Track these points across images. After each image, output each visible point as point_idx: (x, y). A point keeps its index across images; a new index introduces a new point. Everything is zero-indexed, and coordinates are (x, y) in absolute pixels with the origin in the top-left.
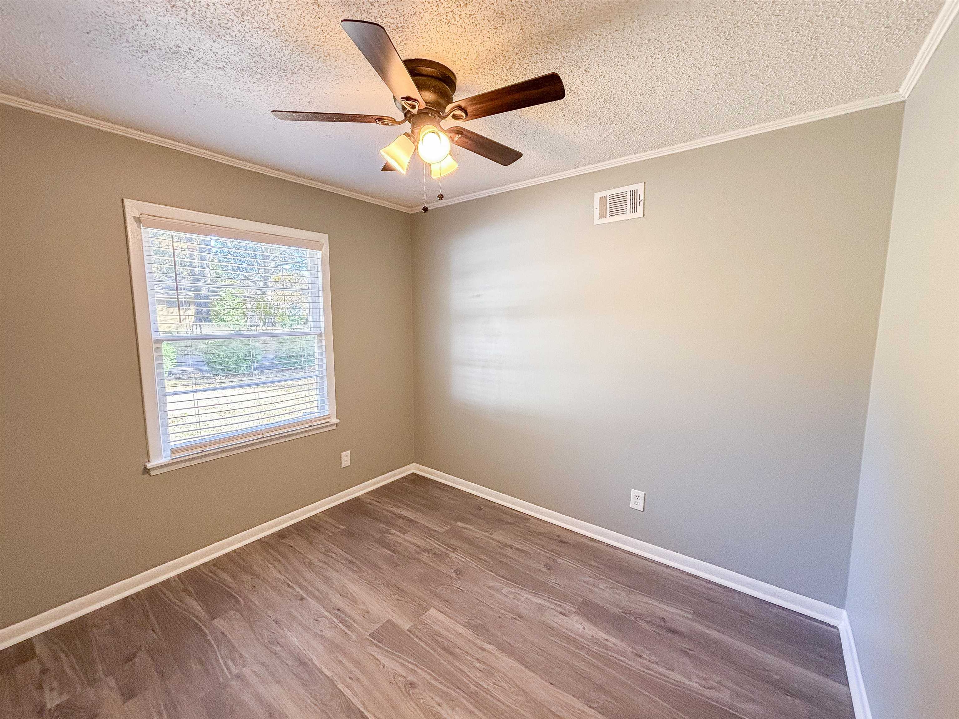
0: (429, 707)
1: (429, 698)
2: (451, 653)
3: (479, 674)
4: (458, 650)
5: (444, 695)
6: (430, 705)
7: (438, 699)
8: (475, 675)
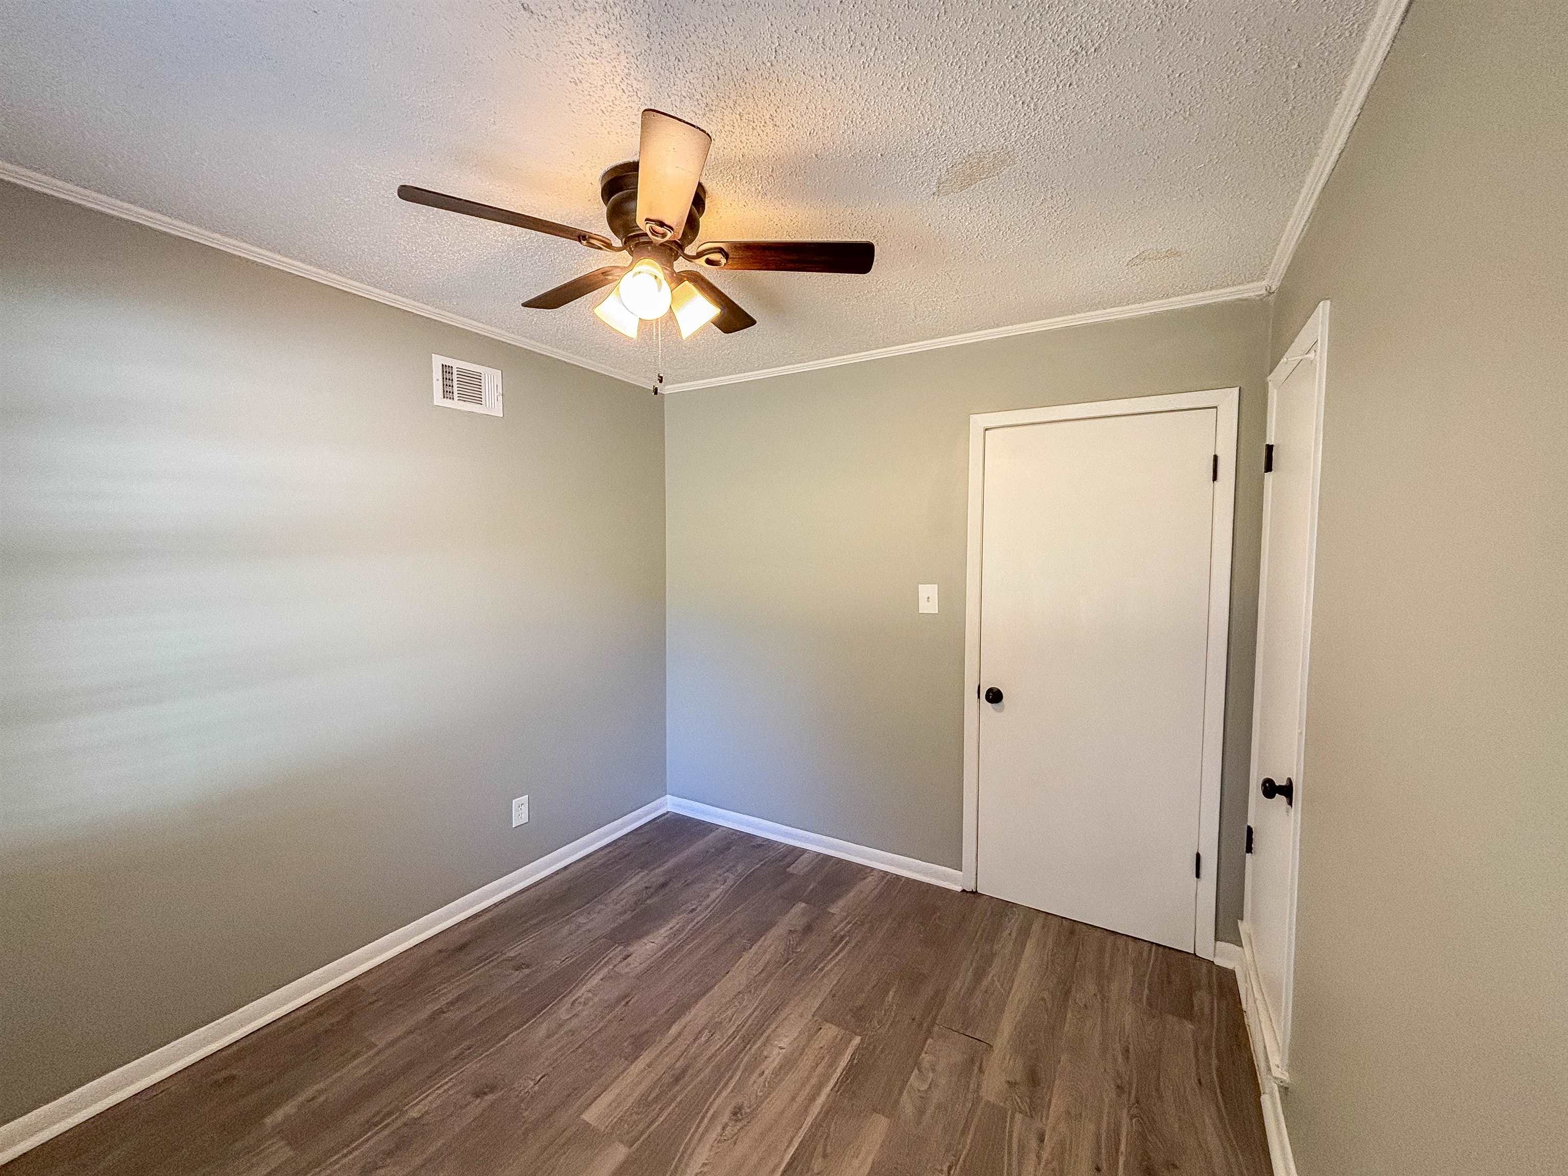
0: (766, 1083)
1: (755, 1087)
2: (684, 1071)
3: (717, 1036)
4: (678, 1065)
5: (750, 1069)
6: (764, 1083)
7: (756, 1075)
8: (718, 1041)
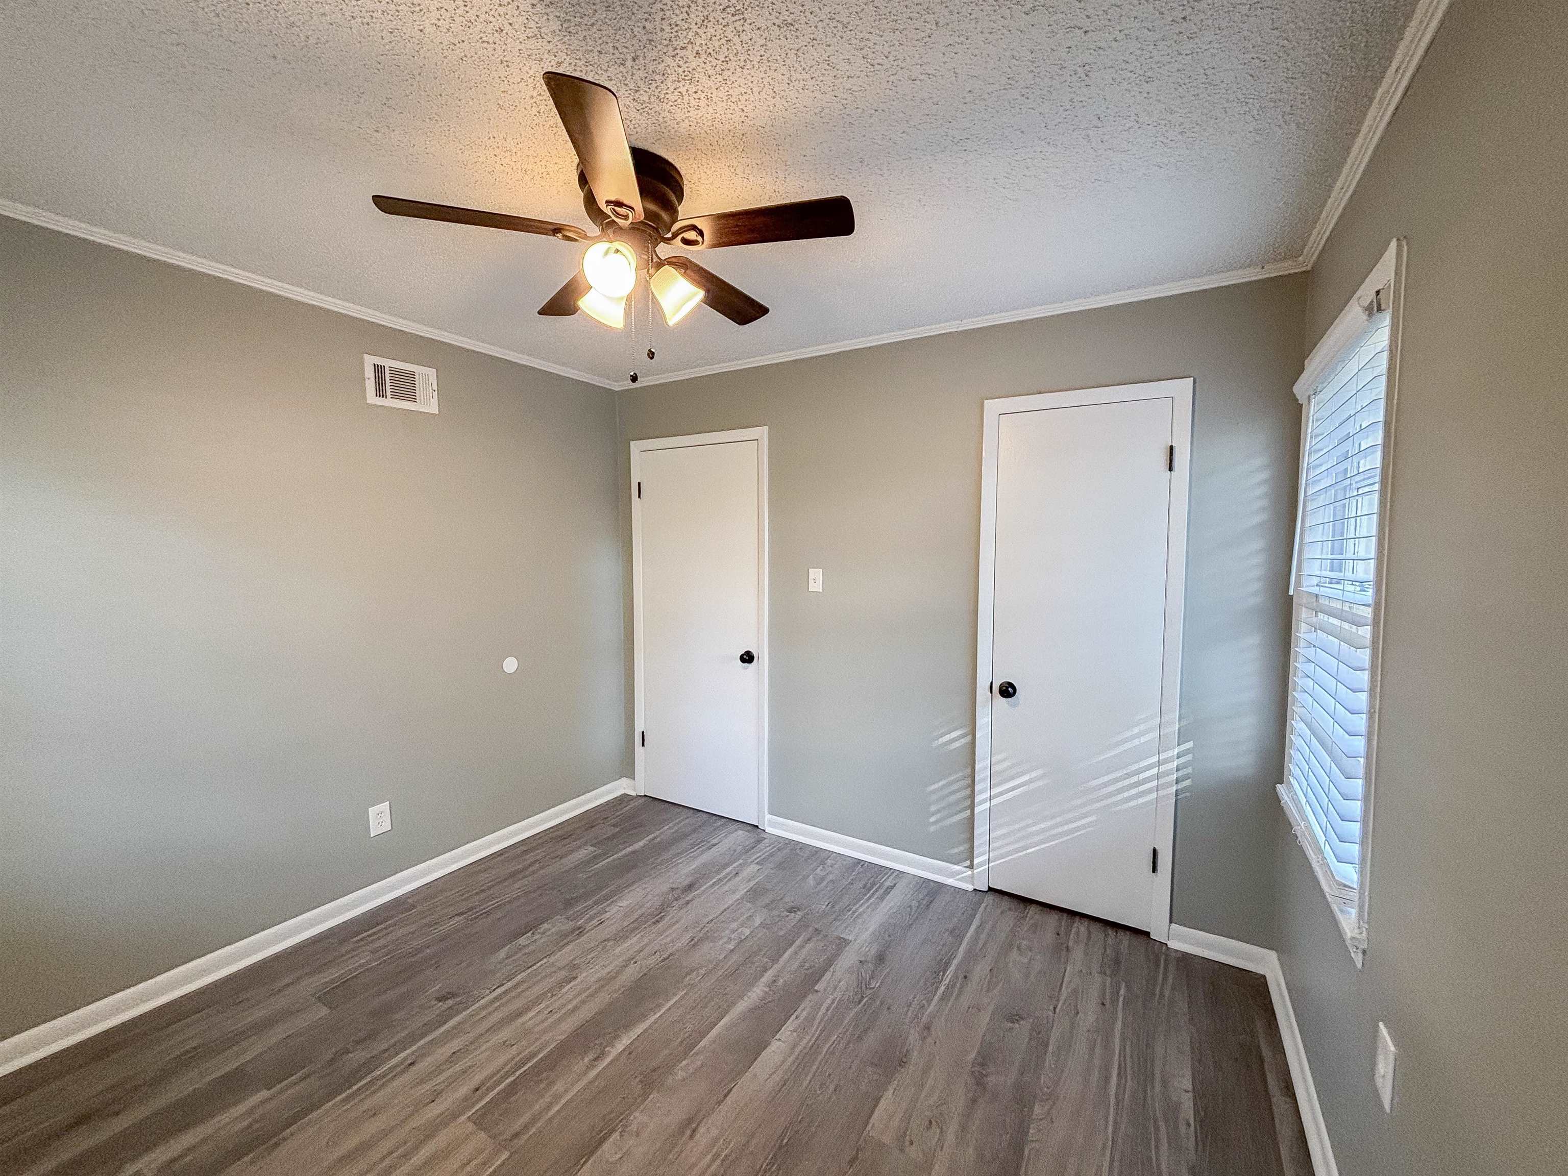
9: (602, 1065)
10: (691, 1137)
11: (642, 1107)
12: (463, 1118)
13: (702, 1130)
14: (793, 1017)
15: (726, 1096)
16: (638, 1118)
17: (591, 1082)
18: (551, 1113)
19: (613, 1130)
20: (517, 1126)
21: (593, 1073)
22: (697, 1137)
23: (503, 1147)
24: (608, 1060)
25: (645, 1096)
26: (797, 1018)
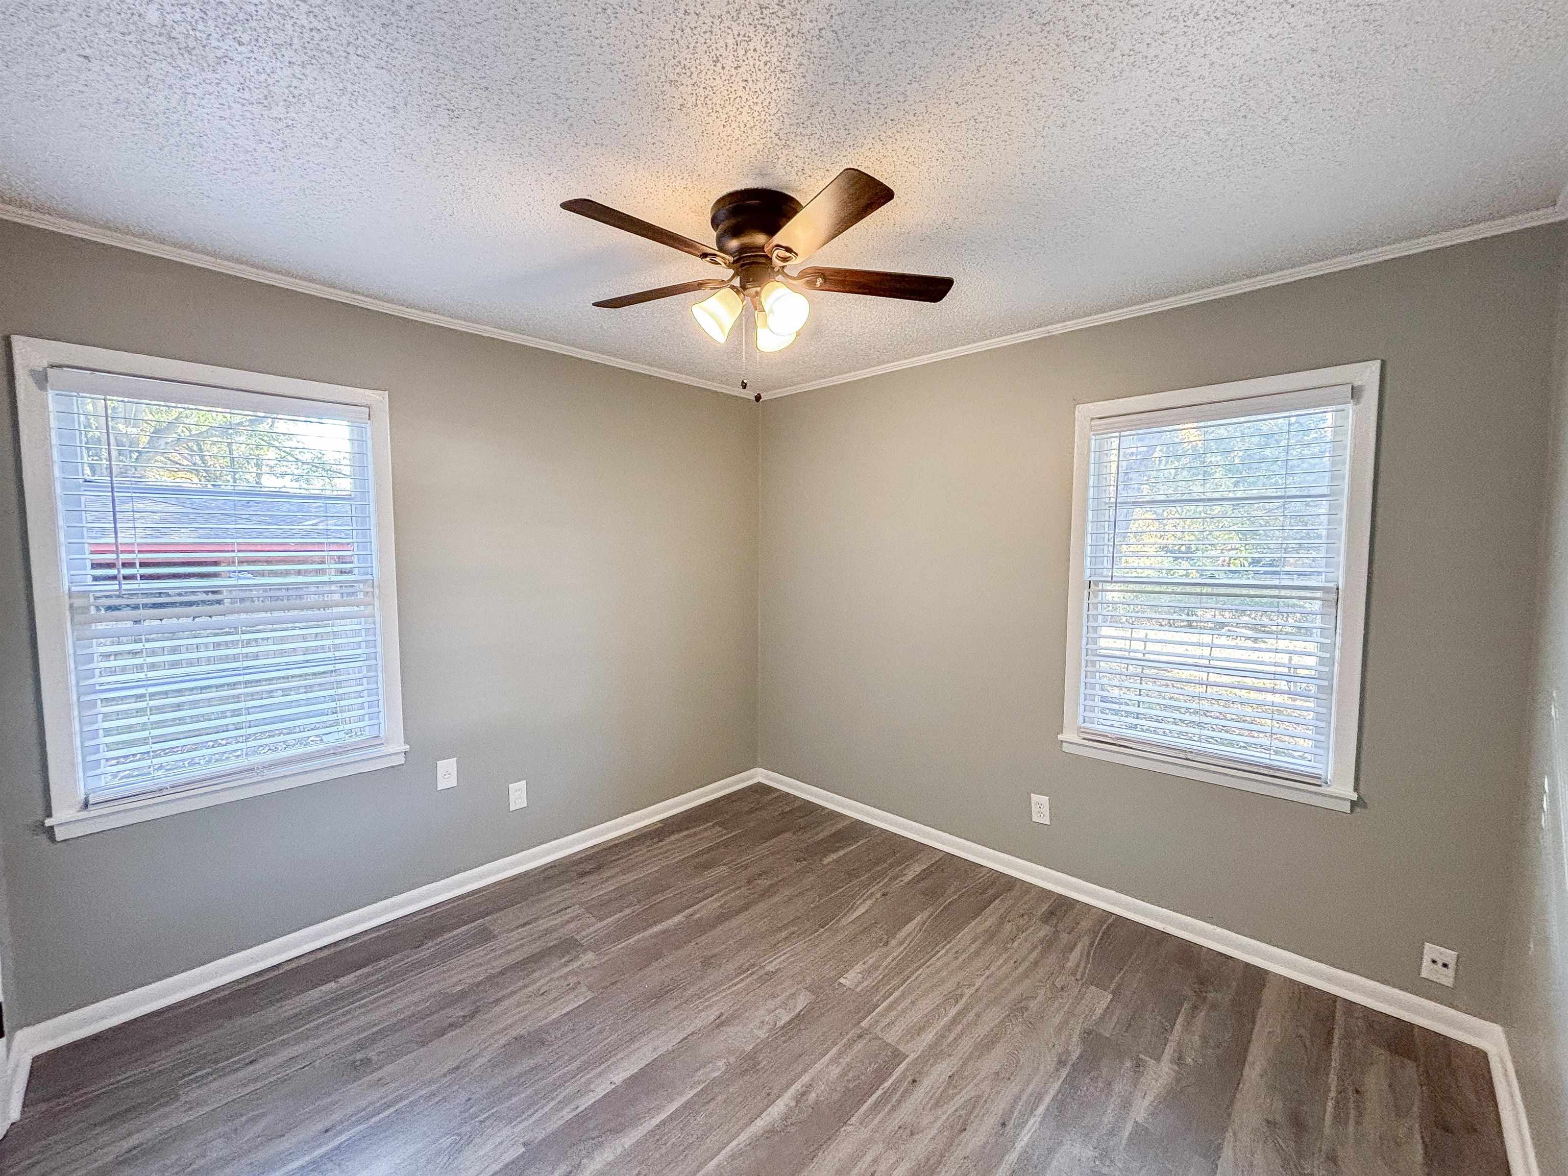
9: (797, 1086)
10: (722, 1014)
11: (759, 1041)
12: (912, 1056)
13: (712, 1018)
14: (580, 1109)
15: (685, 1038)
16: (762, 1034)
17: (805, 1071)
18: (834, 1050)
19: (783, 1027)
20: (859, 1046)
21: (806, 1078)
22: (717, 1013)
23: (866, 1031)
24: (792, 1090)
25: (756, 1051)
26: (577, 1107)
